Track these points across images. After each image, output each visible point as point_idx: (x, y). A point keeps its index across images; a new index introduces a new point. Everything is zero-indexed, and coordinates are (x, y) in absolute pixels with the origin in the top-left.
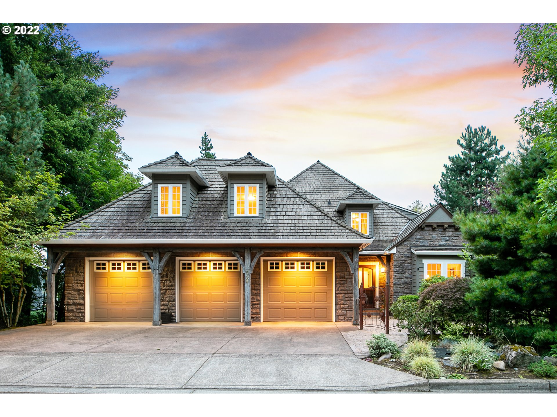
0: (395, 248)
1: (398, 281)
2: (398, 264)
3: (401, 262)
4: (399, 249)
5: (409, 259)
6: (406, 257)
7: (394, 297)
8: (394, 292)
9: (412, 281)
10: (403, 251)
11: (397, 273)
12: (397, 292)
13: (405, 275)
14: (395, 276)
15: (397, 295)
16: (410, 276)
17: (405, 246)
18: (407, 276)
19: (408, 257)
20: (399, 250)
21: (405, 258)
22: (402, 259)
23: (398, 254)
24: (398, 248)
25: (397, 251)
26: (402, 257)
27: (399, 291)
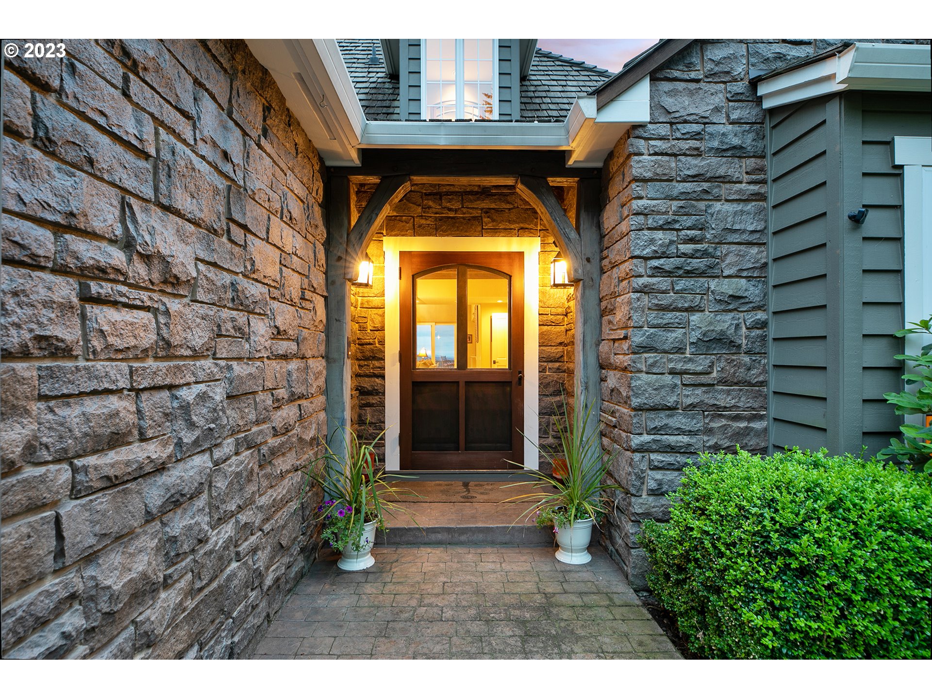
0: (645, 85)
1: (666, 327)
2: (661, 205)
3: (688, 187)
4: (671, 93)
5: (737, 169)
6: (720, 152)
7: (636, 441)
8: (639, 409)
9: (764, 325)
10: (703, 109)
11: (658, 271)
12: (654, 409)
13: (713, 284)
14: (644, 290)
15: (656, 430)
16: (752, 290)
17: (711, 76)
18: (727, 287)
19: (737, 152)
20: (669, 102)
21: (714, 160)
22: (694, 165)
23: (664, 130)
24: (666, 86)
25: (656, 106)
26: (697, 153)
27: (671, 400)
